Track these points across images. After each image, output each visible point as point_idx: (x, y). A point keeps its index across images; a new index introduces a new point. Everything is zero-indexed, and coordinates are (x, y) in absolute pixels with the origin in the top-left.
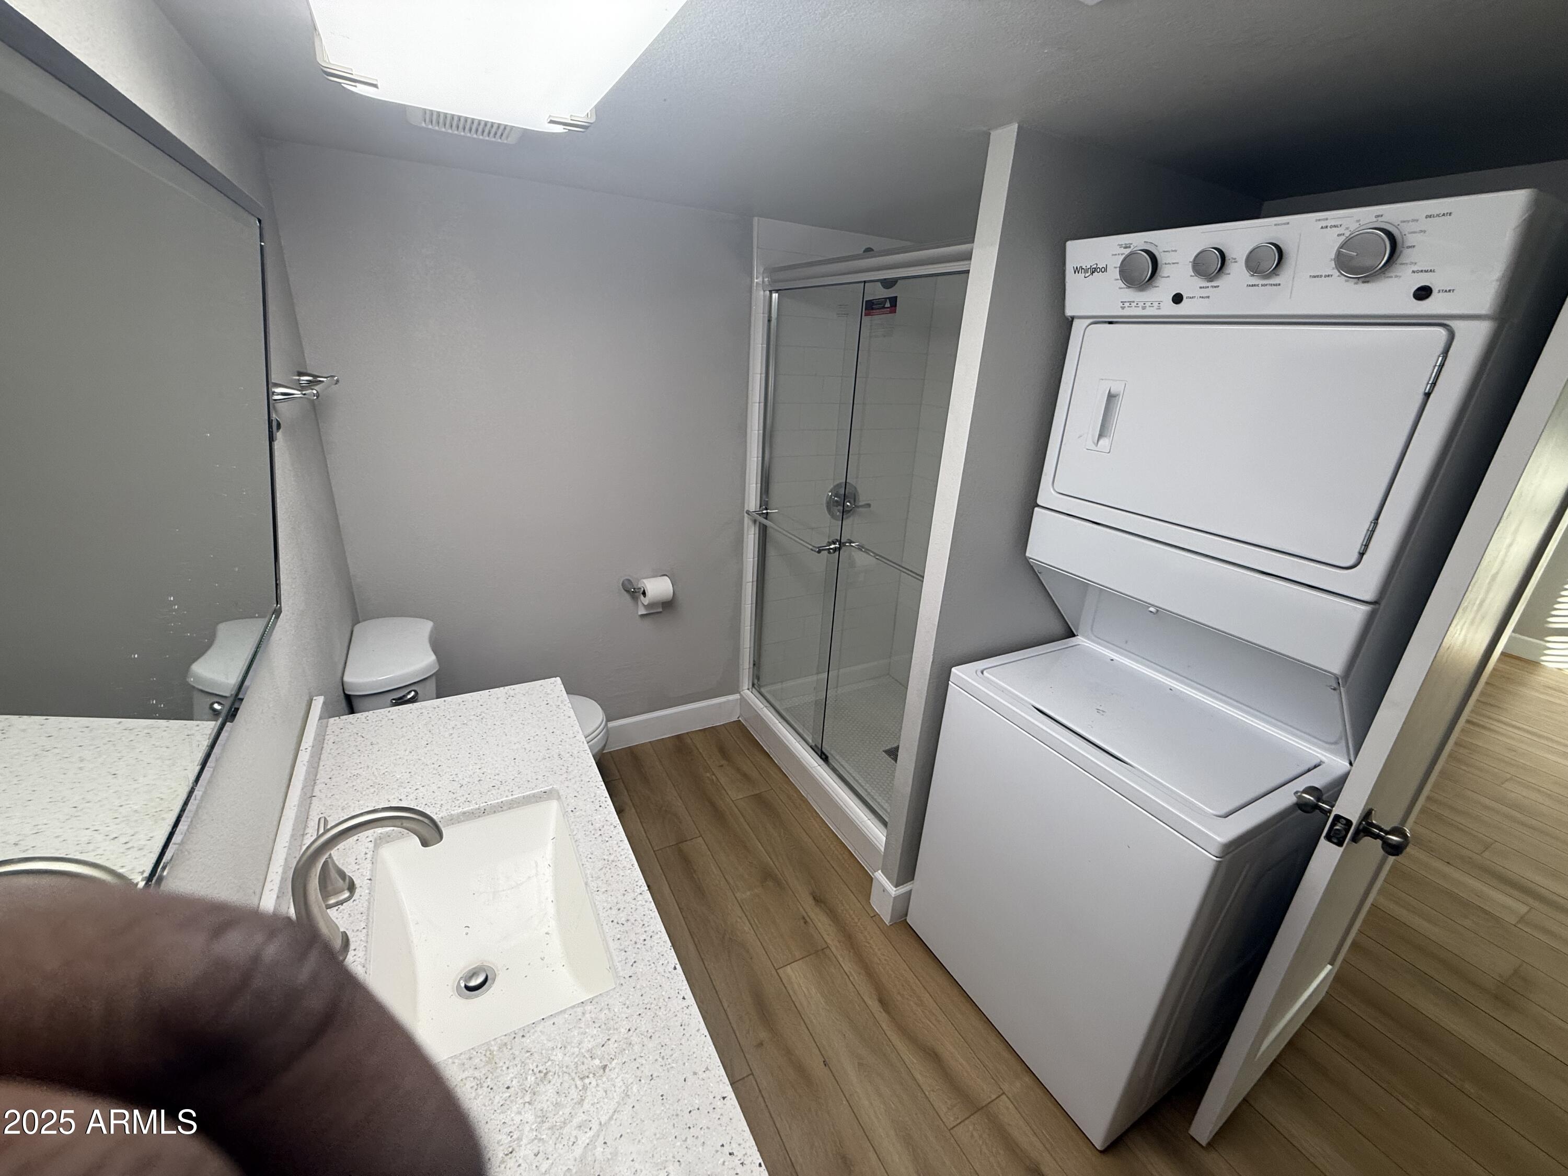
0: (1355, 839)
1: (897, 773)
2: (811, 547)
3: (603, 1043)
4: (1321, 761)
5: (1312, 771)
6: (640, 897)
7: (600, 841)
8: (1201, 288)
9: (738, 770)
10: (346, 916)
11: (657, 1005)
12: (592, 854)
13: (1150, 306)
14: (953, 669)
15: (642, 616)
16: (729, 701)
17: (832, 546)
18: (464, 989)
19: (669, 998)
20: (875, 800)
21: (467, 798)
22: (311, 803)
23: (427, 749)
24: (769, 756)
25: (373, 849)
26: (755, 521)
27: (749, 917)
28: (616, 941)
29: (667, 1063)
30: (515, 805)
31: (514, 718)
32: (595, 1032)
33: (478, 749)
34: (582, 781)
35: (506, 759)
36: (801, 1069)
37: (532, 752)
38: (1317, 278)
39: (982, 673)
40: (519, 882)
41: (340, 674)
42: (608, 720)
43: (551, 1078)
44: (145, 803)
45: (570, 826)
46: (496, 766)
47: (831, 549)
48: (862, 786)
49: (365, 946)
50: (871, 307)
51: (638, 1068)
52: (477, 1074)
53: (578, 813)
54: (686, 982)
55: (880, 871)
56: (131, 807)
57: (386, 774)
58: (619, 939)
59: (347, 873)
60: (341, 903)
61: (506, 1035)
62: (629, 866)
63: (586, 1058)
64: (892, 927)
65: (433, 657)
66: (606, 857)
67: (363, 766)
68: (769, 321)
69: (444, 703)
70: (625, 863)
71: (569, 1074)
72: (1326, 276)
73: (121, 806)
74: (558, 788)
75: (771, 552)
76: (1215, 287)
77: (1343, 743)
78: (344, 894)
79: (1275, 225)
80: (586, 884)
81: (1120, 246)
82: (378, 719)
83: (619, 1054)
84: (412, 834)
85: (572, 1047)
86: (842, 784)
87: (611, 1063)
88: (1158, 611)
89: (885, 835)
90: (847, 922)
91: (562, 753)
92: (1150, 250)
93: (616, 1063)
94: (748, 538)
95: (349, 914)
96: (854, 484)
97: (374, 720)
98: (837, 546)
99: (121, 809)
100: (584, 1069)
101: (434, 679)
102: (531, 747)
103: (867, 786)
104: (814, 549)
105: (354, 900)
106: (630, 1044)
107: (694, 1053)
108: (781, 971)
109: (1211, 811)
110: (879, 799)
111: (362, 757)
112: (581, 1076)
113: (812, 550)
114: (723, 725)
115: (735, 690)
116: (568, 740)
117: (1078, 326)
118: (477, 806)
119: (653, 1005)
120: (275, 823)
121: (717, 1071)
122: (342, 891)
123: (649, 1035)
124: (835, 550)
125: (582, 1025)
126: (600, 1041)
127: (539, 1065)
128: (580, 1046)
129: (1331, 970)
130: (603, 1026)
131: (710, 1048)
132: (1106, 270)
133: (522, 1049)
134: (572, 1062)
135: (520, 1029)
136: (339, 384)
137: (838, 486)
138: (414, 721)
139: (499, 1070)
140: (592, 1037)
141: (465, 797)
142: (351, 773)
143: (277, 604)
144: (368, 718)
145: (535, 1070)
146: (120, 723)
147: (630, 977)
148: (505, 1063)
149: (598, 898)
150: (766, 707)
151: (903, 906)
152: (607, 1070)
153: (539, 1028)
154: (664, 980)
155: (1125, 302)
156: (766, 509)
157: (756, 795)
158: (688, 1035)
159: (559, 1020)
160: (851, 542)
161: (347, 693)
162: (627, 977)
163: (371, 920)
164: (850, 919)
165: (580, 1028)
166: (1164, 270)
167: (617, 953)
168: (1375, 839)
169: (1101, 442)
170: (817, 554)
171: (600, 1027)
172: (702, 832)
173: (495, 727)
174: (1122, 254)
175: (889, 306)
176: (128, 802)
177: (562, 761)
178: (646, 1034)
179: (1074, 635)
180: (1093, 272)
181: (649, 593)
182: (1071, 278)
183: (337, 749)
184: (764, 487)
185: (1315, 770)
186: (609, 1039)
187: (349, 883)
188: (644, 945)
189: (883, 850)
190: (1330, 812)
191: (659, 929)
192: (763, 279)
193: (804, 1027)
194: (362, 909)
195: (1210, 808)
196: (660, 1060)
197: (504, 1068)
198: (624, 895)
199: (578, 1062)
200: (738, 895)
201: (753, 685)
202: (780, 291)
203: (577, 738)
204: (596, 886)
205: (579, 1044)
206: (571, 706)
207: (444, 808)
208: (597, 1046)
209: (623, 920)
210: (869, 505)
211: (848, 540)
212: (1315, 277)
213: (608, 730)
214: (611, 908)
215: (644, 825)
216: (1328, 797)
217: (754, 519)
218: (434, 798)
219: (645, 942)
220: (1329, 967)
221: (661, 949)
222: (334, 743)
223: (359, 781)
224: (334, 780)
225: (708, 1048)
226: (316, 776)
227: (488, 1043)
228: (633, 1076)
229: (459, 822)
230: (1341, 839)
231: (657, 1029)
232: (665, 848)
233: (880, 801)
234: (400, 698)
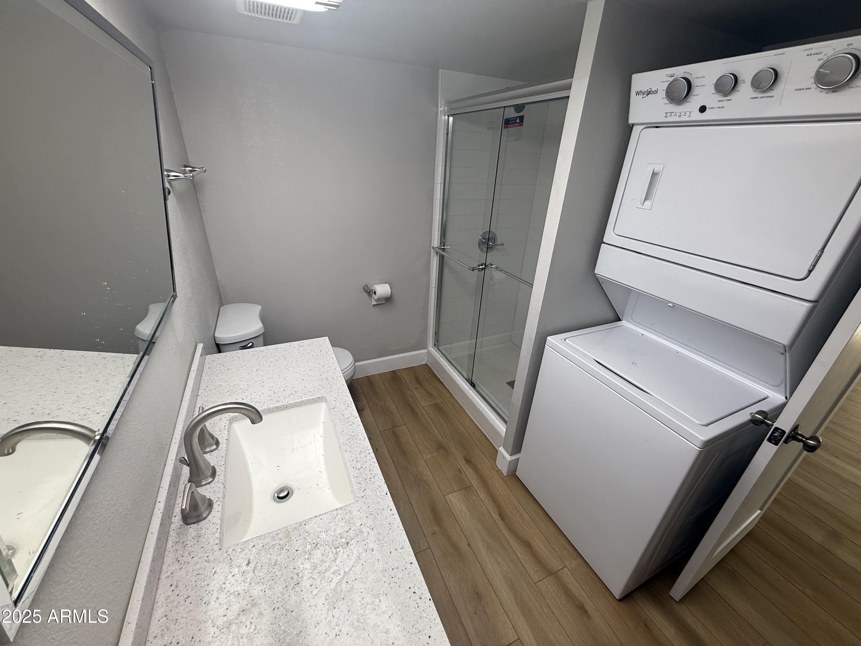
0: (786, 442)
1: (514, 395)
2: (468, 267)
3: (347, 530)
4: (768, 396)
5: (761, 402)
6: (368, 456)
7: (348, 425)
8: (719, 101)
9: (426, 390)
10: (215, 458)
11: (377, 513)
12: (343, 431)
13: (684, 115)
14: (548, 338)
15: (374, 305)
16: (421, 353)
17: (481, 267)
18: (277, 498)
19: (383, 509)
20: (501, 409)
21: (277, 400)
22: (197, 399)
23: (257, 373)
24: (443, 383)
25: (228, 424)
26: (437, 253)
27: (430, 468)
28: (355, 478)
29: (381, 543)
30: (303, 404)
31: (303, 358)
32: (343, 525)
33: (283, 374)
34: (338, 392)
35: (298, 380)
36: (455, 547)
37: (312, 376)
38: (800, 91)
39: (565, 340)
40: (305, 444)
41: (213, 333)
42: (355, 362)
43: (319, 547)
44: (113, 396)
45: (332, 416)
46: (293, 383)
47: (480, 268)
48: (494, 402)
49: (224, 474)
50: (508, 123)
51: (365, 545)
52: (281, 542)
53: (336, 410)
54: (392, 502)
55: (502, 447)
56: (106, 398)
57: (235, 385)
58: (357, 477)
59: (215, 436)
60: (212, 451)
61: (296, 524)
62: (363, 439)
63: (338, 538)
64: (507, 477)
65: (261, 325)
66: (350, 433)
67: (223, 381)
68: (447, 134)
69: (266, 349)
70: (361, 437)
71: (329, 545)
72: (806, 89)
73: (100, 397)
74: (326, 396)
75: (446, 270)
76: (729, 100)
77: (783, 385)
78: (214, 446)
79: (775, 55)
80: (340, 447)
81: (668, 76)
82: (231, 356)
83: (355, 537)
84: (247, 417)
85: (331, 532)
86: (483, 400)
87: (351, 541)
88: (674, 305)
89: (506, 428)
90: (483, 473)
91: (328, 377)
92: (687, 77)
93: (354, 542)
94: (433, 263)
95: (216, 457)
96: (494, 232)
97: (230, 357)
98: (484, 267)
99: (101, 399)
100: (337, 543)
101: (262, 337)
102: (312, 374)
103: (496, 401)
104: (470, 268)
105: (219, 450)
106: (362, 532)
107: (396, 539)
108: (446, 497)
109: (698, 422)
110: (503, 409)
111: (223, 376)
112: (335, 547)
113: (469, 269)
114: (418, 366)
115: (425, 347)
116: (331, 370)
117: (636, 130)
118: (283, 404)
119: (374, 513)
120: (178, 408)
121: (408, 549)
122: (212, 445)
123: (372, 528)
124: (482, 269)
125: (336, 521)
126: (346, 529)
127: (313, 540)
128: (335, 532)
129: (760, 514)
130: (347, 522)
131: (405, 537)
132: (657, 92)
133: (304, 531)
134: (330, 539)
135: (303, 521)
136: (206, 172)
137: (486, 232)
138: (250, 358)
139: (292, 541)
140: (341, 527)
141: (276, 399)
142: (218, 384)
143: (174, 292)
144: (226, 356)
145: (311, 542)
146: (99, 354)
147: (362, 497)
148: (295, 538)
149: (345, 454)
150: (441, 357)
151: (514, 466)
152: (349, 545)
153: (314, 521)
154: (380, 500)
155: (668, 113)
156: (444, 246)
157: (436, 404)
158: (392, 529)
159: (324, 517)
160: (491, 265)
161: (217, 342)
162: (361, 497)
163: (227, 461)
164: (485, 472)
165: (335, 522)
166: (695, 91)
167: (356, 484)
168: (799, 442)
169: (646, 203)
170: (472, 271)
171: (345, 522)
172: (405, 422)
173: (293, 362)
174: (668, 81)
175: (519, 121)
176: (104, 395)
177: (328, 381)
178: (370, 527)
179: (620, 320)
180: (648, 94)
181: (377, 293)
182: (634, 98)
183: (210, 371)
184: (442, 233)
185: (764, 401)
186: (350, 529)
187: (216, 441)
188: (370, 481)
189: (504, 436)
190: (772, 425)
191: (378, 473)
192: (444, 108)
193: (458, 526)
194: (223, 455)
195: (697, 421)
196: (377, 541)
197: (295, 540)
198: (360, 454)
199: (334, 540)
200: (424, 456)
201: (435, 345)
202: (454, 116)
203: (337, 369)
204: (345, 448)
205: (334, 530)
206: (333, 353)
207: (266, 404)
208: (344, 532)
209: (359, 467)
210: (503, 244)
211: (490, 263)
212: (798, 90)
213: (355, 367)
214: (353, 461)
215: (375, 417)
216: (770, 416)
217: (436, 251)
218: (260, 399)
219: (371, 479)
220: (759, 511)
221: (379, 483)
222: (209, 368)
223: (221, 388)
224: (209, 388)
225: (403, 537)
226: (200, 385)
227: (287, 527)
228: (363, 549)
229: (273, 412)
230: (777, 441)
231: (376, 525)
232: (386, 430)
233: (503, 410)
234: (244, 346)
